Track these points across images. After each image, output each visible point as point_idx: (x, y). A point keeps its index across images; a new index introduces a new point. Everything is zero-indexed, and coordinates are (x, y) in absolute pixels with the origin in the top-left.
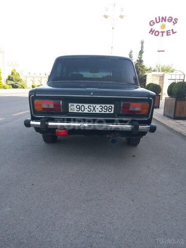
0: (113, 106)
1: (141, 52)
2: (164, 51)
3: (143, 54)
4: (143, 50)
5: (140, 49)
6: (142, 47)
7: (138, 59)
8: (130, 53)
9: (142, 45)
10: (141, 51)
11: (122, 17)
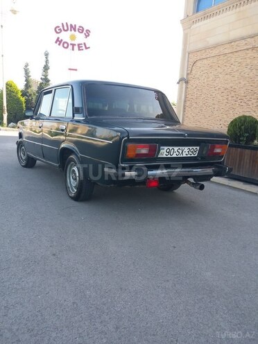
0: (198, 148)
1: (46, 68)
2: (76, 70)
3: (49, 71)
4: (49, 65)
5: (45, 64)
6: (47, 61)
7: (43, 77)
8: (26, 66)
9: (46, 58)
10: (45, 66)
11: (14, 12)
